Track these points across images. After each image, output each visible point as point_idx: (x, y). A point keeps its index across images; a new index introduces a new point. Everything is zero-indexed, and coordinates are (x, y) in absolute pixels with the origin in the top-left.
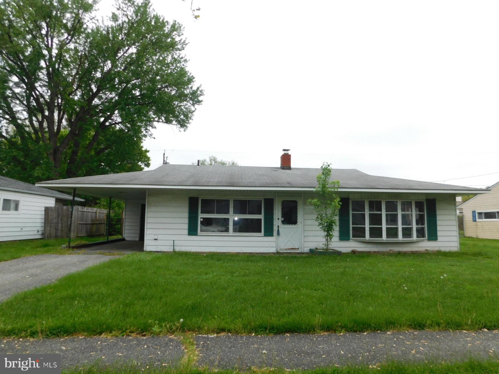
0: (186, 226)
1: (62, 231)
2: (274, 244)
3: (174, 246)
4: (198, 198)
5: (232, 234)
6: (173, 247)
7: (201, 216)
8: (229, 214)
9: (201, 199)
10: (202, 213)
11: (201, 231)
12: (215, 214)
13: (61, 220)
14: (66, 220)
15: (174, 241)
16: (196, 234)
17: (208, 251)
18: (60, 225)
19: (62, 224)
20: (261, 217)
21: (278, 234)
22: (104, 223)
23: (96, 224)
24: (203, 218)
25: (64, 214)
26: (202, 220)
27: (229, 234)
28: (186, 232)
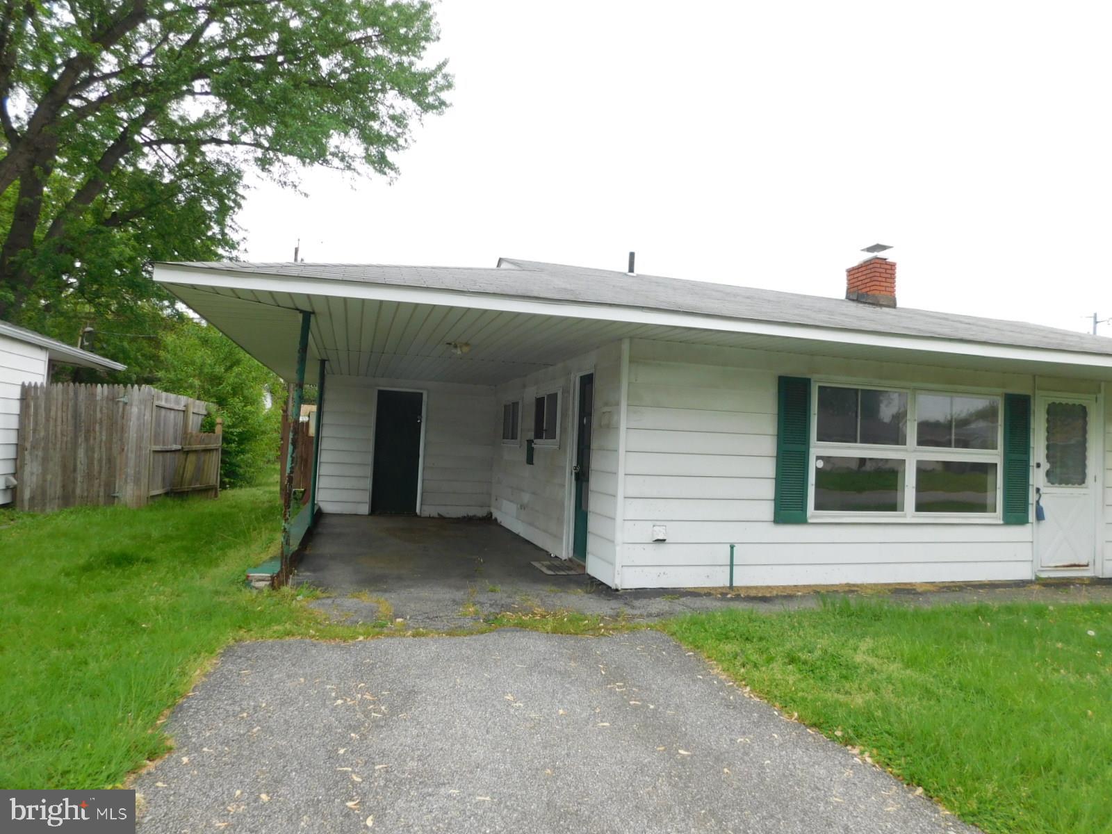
0: (767, 489)
1: (89, 476)
2: (1025, 552)
3: (732, 565)
4: (809, 380)
5: (914, 517)
6: (729, 568)
7: (820, 451)
8: (905, 444)
9: (820, 387)
10: (821, 438)
11: (818, 507)
12: (858, 445)
13: (87, 439)
14: (104, 438)
15: (732, 547)
16: (801, 520)
17: (837, 583)
18: (81, 453)
19: (90, 450)
20: (994, 456)
21: (1040, 516)
22: (217, 450)
23: (196, 451)
24: (826, 459)
25: (99, 415)
26: (820, 464)
27: (905, 516)
28: (768, 510)
